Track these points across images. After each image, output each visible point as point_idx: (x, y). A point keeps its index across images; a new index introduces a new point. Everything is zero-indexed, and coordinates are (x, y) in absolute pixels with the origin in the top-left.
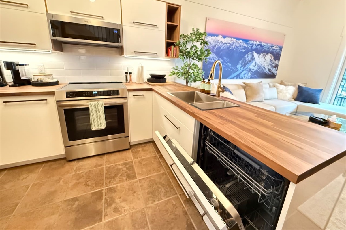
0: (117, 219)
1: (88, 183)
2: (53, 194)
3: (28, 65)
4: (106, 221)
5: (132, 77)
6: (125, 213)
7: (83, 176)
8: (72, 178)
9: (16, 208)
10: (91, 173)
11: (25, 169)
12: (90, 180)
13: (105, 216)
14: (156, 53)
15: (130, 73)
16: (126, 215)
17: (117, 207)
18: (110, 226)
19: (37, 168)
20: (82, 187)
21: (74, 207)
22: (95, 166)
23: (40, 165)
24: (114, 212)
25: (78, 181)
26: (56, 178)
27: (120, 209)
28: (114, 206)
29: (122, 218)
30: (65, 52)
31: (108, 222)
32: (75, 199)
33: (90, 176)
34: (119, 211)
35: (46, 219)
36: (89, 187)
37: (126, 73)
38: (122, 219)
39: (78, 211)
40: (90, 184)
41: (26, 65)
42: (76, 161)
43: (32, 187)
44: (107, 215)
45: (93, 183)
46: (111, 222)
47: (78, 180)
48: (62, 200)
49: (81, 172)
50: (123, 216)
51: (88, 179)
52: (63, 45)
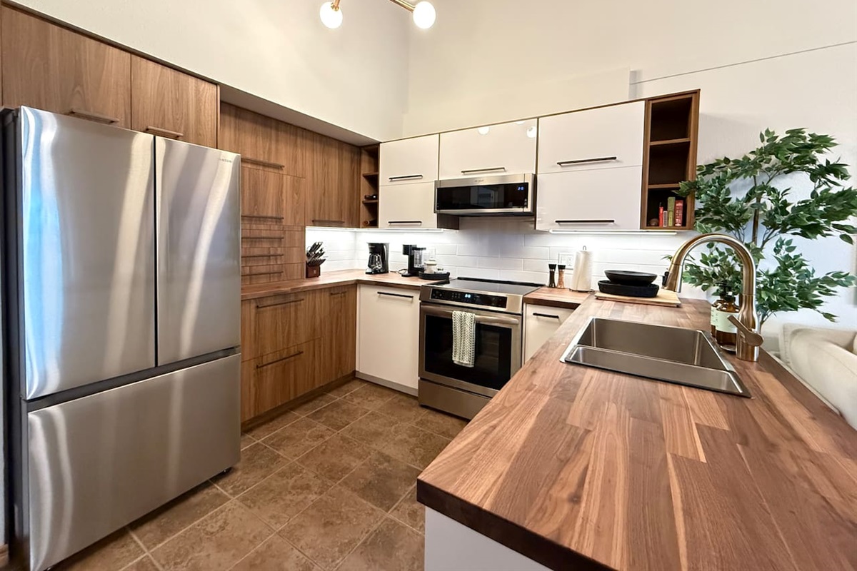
0: (404, 527)
1: (416, 449)
2: (377, 434)
3: (425, 249)
4: (391, 516)
5: (564, 276)
6: (419, 530)
7: (418, 436)
8: (407, 430)
9: (343, 427)
10: (430, 439)
11: (379, 390)
12: (421, 447)
13: (395, 509)
14: (613, 221)
15: (562, 267)
16: (417, 534)
17: (418, 513)
18: (390, 527)
19: (389, 396)
20: (407, 450)
21: (380, 467)
22: (443, 432)
23: (392, 393)
24: (409, 514)
25: (408, 439)
26: (393, 418)
27: (418, 519)
28: (416, 508)
29: (411, 533)
30: (462, 229)
31: (392, 521)
32: (388, 459)
33: (425, 442)
34: (416, 521)
35: (352, 458)
36: (412, 457)
37: (552, 267)
38: (409, 534)
39: (379, 475)
40: (417, 453)
41: (422, 249)
42: (428, 411)
43: (370, 414)
44: (398, 510)
45: (420, 454)
46: (396, 524)
47: (410, 437)
48: (378, 449)
49: (420, 429)
50: (413, 532)
51: (421, 444)
52: (460, 218)
